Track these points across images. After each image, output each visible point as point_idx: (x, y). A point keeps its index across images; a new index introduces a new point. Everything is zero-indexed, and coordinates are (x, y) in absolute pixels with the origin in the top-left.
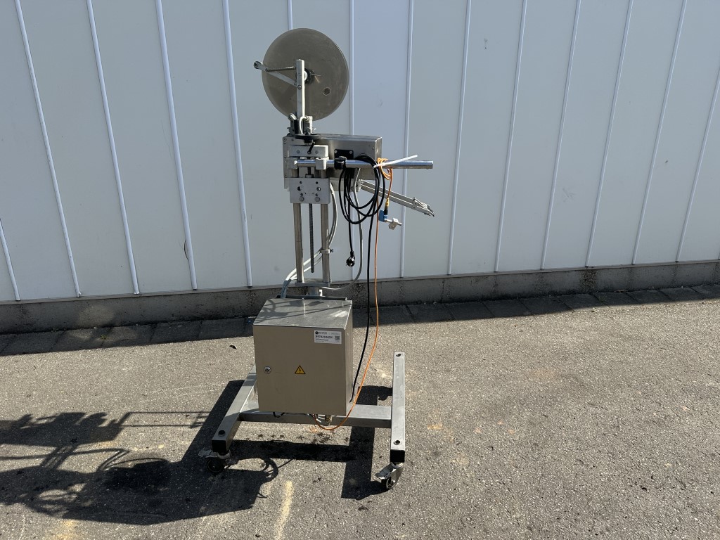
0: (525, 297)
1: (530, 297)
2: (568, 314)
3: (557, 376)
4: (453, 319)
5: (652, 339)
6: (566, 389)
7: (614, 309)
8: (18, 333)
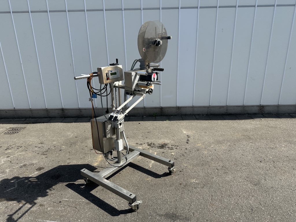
0: (238, 115)
1: (239, 115)
2: (252, 120)
3: (242, 135)
4: (210, 120)
5: (280, 128)
6: (244, 139)
7: (269, 119)
8: (79, 117)
